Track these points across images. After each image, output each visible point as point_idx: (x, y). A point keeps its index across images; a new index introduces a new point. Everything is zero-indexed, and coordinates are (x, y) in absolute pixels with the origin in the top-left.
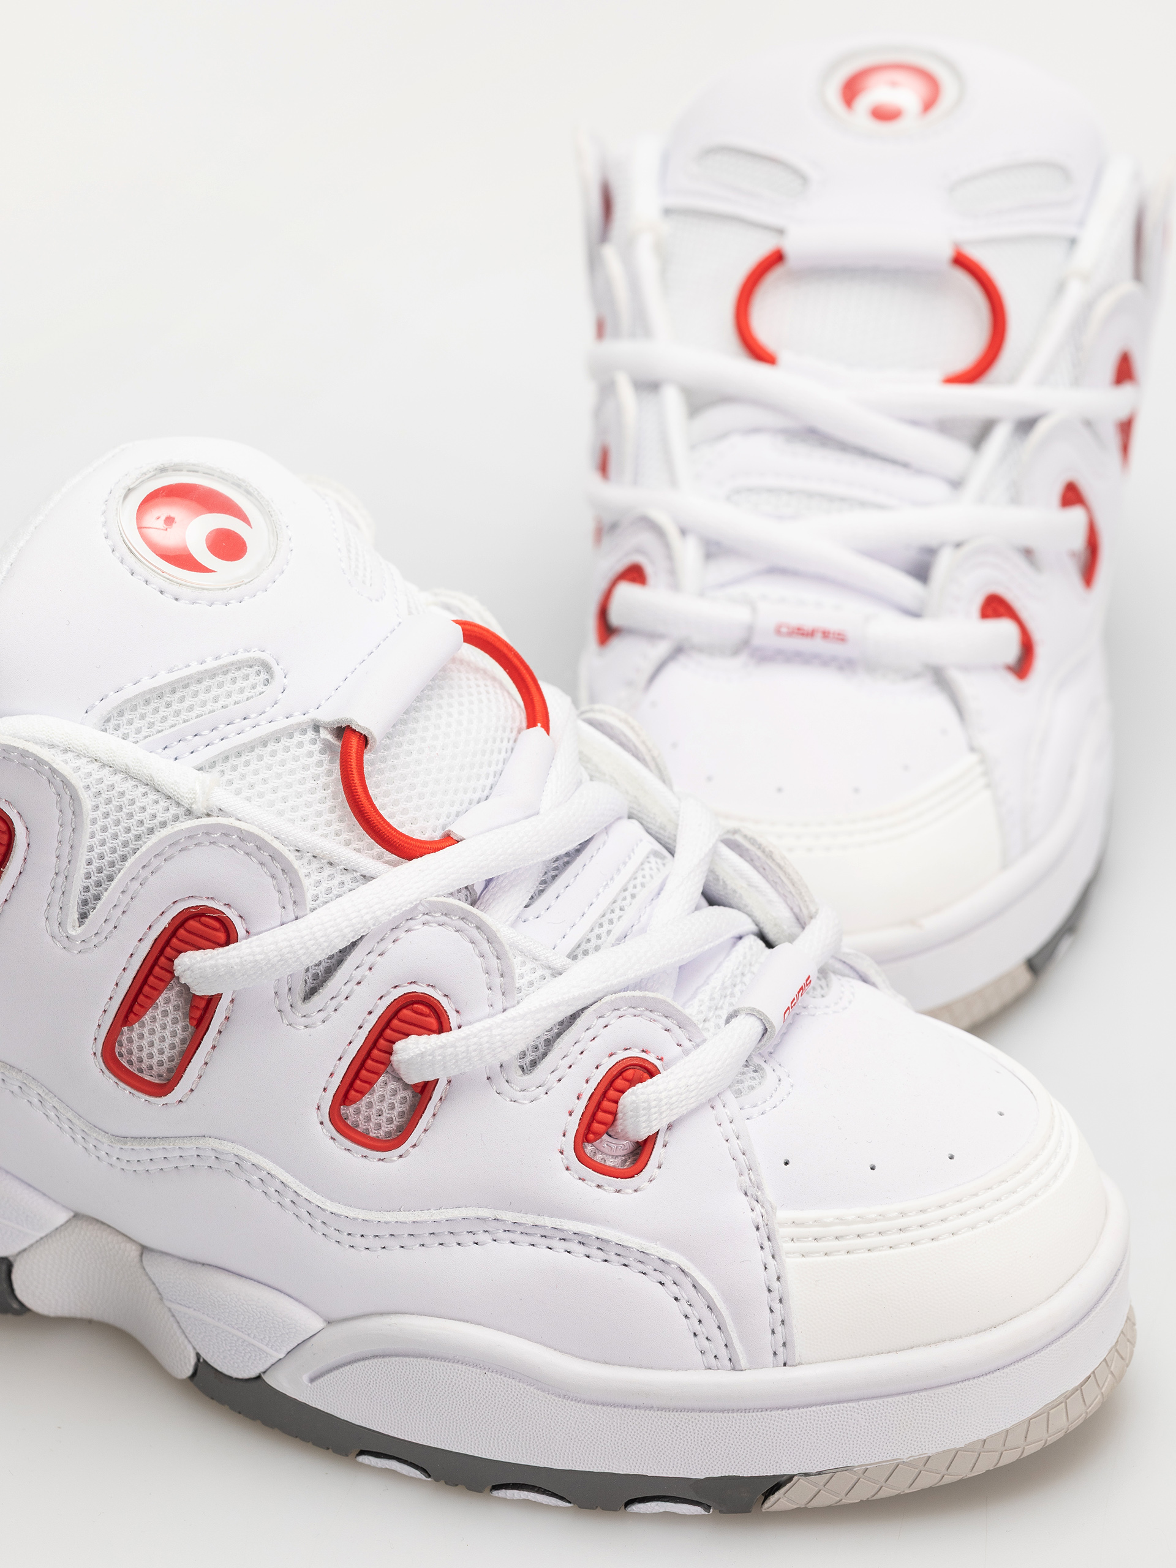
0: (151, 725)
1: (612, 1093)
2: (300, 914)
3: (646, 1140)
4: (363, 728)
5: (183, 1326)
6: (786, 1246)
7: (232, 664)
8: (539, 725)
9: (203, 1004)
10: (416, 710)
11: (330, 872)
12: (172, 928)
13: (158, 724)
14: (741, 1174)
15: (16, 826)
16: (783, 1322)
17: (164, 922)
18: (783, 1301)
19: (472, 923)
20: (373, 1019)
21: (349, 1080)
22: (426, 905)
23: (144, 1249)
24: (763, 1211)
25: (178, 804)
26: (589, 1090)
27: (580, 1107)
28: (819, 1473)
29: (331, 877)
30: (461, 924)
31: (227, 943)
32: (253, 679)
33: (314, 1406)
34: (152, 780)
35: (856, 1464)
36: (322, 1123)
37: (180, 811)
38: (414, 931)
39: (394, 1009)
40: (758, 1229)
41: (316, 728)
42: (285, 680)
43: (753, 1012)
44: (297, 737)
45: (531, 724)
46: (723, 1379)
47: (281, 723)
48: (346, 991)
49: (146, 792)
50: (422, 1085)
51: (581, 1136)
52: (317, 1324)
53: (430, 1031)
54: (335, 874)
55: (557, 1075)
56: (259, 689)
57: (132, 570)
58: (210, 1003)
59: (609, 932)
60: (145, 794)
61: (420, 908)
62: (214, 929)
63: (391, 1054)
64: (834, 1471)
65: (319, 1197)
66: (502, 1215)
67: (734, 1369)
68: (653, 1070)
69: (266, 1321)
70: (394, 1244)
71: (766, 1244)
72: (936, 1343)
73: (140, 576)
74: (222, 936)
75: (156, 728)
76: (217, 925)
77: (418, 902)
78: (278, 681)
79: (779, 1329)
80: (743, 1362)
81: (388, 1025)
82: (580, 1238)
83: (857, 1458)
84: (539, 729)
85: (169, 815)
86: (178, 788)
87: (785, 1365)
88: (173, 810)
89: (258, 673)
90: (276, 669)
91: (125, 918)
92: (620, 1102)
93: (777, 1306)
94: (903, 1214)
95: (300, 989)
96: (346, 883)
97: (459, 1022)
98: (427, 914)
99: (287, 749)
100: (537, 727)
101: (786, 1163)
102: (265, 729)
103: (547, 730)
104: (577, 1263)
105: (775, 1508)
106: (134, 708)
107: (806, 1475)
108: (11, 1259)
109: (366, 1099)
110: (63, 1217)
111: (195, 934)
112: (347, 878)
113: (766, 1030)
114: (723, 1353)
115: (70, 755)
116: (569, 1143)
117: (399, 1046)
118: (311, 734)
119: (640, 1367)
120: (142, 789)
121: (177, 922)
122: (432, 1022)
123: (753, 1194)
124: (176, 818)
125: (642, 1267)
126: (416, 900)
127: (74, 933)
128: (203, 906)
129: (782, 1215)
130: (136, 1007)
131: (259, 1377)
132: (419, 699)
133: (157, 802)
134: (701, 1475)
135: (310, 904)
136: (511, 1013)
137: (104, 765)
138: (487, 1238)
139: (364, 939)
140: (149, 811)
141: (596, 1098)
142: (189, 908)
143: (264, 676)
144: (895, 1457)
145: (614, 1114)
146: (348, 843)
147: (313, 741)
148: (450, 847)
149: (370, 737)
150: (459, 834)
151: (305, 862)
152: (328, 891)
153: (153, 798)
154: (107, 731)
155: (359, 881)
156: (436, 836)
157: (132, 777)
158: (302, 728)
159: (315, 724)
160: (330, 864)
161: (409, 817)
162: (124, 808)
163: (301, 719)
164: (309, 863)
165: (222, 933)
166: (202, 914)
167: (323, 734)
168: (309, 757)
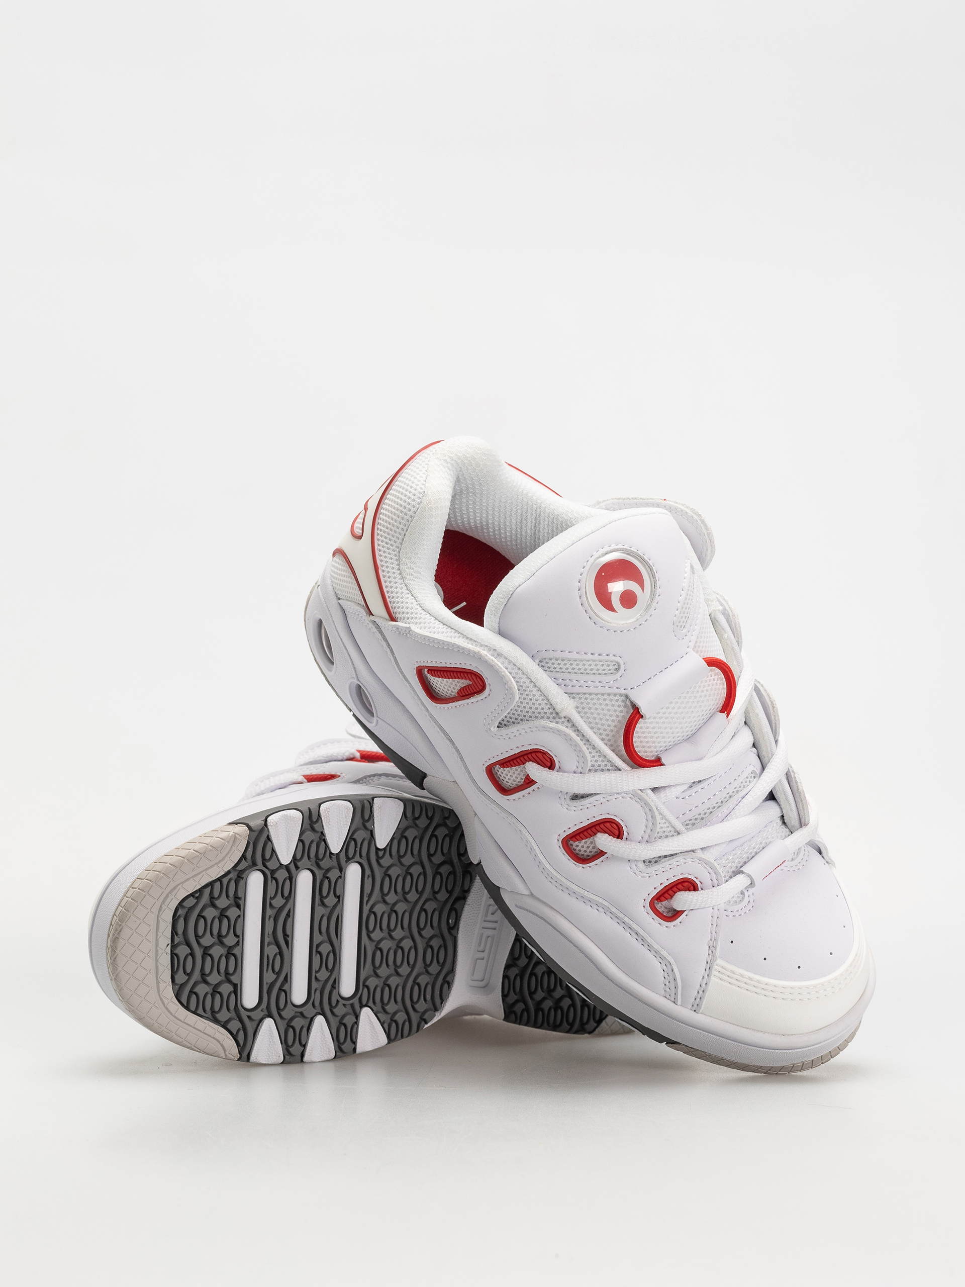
1: (675, 889)
3: (679, 911)
6: (714, 972)
9: (529, 780)
12: (531, 751)
14: (711, 940)
15: (487, 687)
16: (701, 998)
17: (529, 748)
18: (704, 992)
20: (594, 820)
23: (476, 815)
24: (712, 957)
25: (554, 709)
27: (660, 888)
28: (692, 1048)
29: (603, 761)
33: (513, 913)
35: (707, 1052)
36: (558, 840)
39: (604, 821)
40: (707, 963)
41: (626, 699)
43: (749, 876)
44: (617, 697)
46: (668, 1004)
48: (589, 806)
50: (601, 851)
51: (654, 899)
52: (526, 892)
53: (614, 836)
55: (657, 873)
58: (533, 782)
62: (547, 761)
63: (593, 835)
64: (697, 1050)
67: (674, 1003)
68: (696, 888)
70: (567, 892)
71: (708, 969)
79: (698, 1000)
80: (679, 1003)
81: (599, 825)
87: (695, 1011)
92: (676, 894)
93: (701, 992)
94: (767, 984)
95: (570, 795)
97: (627, 838)
100: (723, 714)
101: (732, 942)
103: (727, 716)
104: (632, 940)
107: (686, 1046)
109: (579, 842)
111: (537, 758)
113: (752, 883)
114: (673, 996)
116: (649, 898)
117: (599, 835)
118: (623, 698)
119: (639, 984)
122: (617, 833)
123: (712, 948)
125: (655, 954)
127: (493, 729)
129: (719, 961)
131: (499, 888)
134: (646, 1026)
136: (647, 846)
138: (603, 911)
141: (667, 888)
143: (616, 667)
144: (723, 1057)
145: (672, 897)
147: (623, 701)
148: (657, 767)
149: (644, 717)
150: (663, 761)
151: (595, 751)
152: (599, 766)
153: (546, 702)
154: (541, 664)
155: (613, 768)
156: (653, 758)
157: (541, 691)
158: (621, 695)
159: (627, 696)
160: (605, 756)
161: (648, 745)
162: (531, 702)
163: (622, 691)
164: (596, 752)
165: (549, 764)
166: (544, 753)
167: (628, 703)
168: (619, 706)
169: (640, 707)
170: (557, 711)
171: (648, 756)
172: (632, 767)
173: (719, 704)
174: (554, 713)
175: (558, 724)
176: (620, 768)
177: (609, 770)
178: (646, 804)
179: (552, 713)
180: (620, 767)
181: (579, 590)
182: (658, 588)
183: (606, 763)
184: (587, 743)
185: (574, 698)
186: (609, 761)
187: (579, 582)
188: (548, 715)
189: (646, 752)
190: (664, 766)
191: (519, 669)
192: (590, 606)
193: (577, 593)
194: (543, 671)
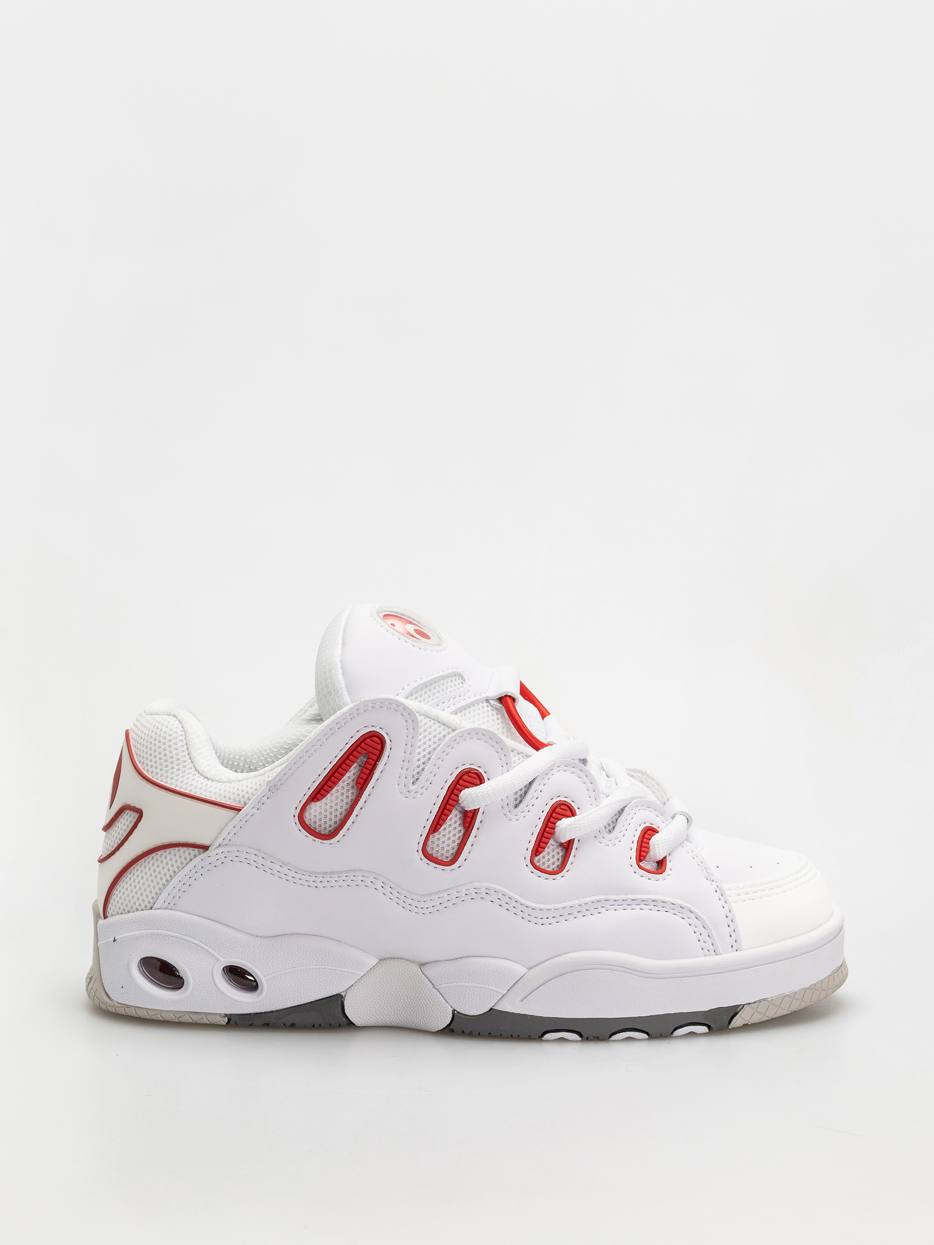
0: (429, 697)
1: (645, 841)
2: (510, 769)
3: (662, 859)
5: (446, 998)
6: (729, 898)
7: (449, 674)
9: (470, 815)
12: (456, 781)
13: (427, 699)
14: (703, 871)
15: (384, 737)
16: (734, 930)
18: (733, 921)
20: (545, 814)
21: (537, 843)
23: (422, 965)
24: (717, 884)
26: (636, 839)
27: (635, 846)
28: (755, 1002)
30: (573, 770)
31: (481, 783)
32: (458, 681)
33: (523, 1013)
34: (437, 716)
35: (769, 997)
36: (527, 865)
37: (450, 730)
38: (555, 774)
39: (553, 808)
40: (716, 892)
41: (487, 701)
43: (682, 813)
44: (481, 704)
46: (712, 959)
47: (473, 699)
48: (531, 802)
50: (568, 842)
51: (638, 860)
52: (524, 970)
53: (567, 816)
54: (516, 755)
55: (623, 833)
56: (461, 685)
58: (475, 812)
61: (556, 764)
62: (475, 778)
63: (554, 829)
64: (760, 1001)
65: (527, 901)
66: (609, 897)
67: (717, 955)
68: (656, 831)
69: (500, 973)
70: (562, 919)
71: (721, 898)
72: (793, 937)
74: (478, 781)
75: (431, 698)
76: (475, 776)
78: (467, 682)
79: (733, 934)
80: (720, 951)
81: (551, 816)
82: (645, 903)
83: (768, 994)
85: (446, 732)
86: (447, 721)
87: (736, 951)
88: (447, 730)
89: (459, 678)
90: (465, 677)
91: (435, 778)
92: (650, 843)
93: (731, 924)
95: (512, 803)
96: (520, 758)
97: (580, 812)
98: (558, 767)
101: (718, 867)
102: (467, 701)
104: (646, 913)
105: (734, 1026)
106: (417, 692)
107: (750, 1004)
108: (343, 994)
109: (547, 850)
110: (375, 961)
111: (467, 782)
112: (520, 756)
114: (712, 948)
116: (634, 861)
117: (557, 825)
118: (485, 704)
119: (678, 958)
120: (433, 722)
121: (459, 777)
122: (569, 813)
123: (710, 878)
124: (449, 733)
125: (674, 911)
126: (546, 765)
127: (412, 788)
128: (468, 768)
129: (724, 886)
130: (441, 821)
131: (491, 1009)
133: (440, 727)
134: (706, 1008)
135: (514, 765)
136: (601, 806)
138: (603, 910)
139: (537, 778)
140: (438, 731)
141: (640, 843)
142: (462, 770)
143: (461, 679)
144: (784, 992)
145: (648, 848)
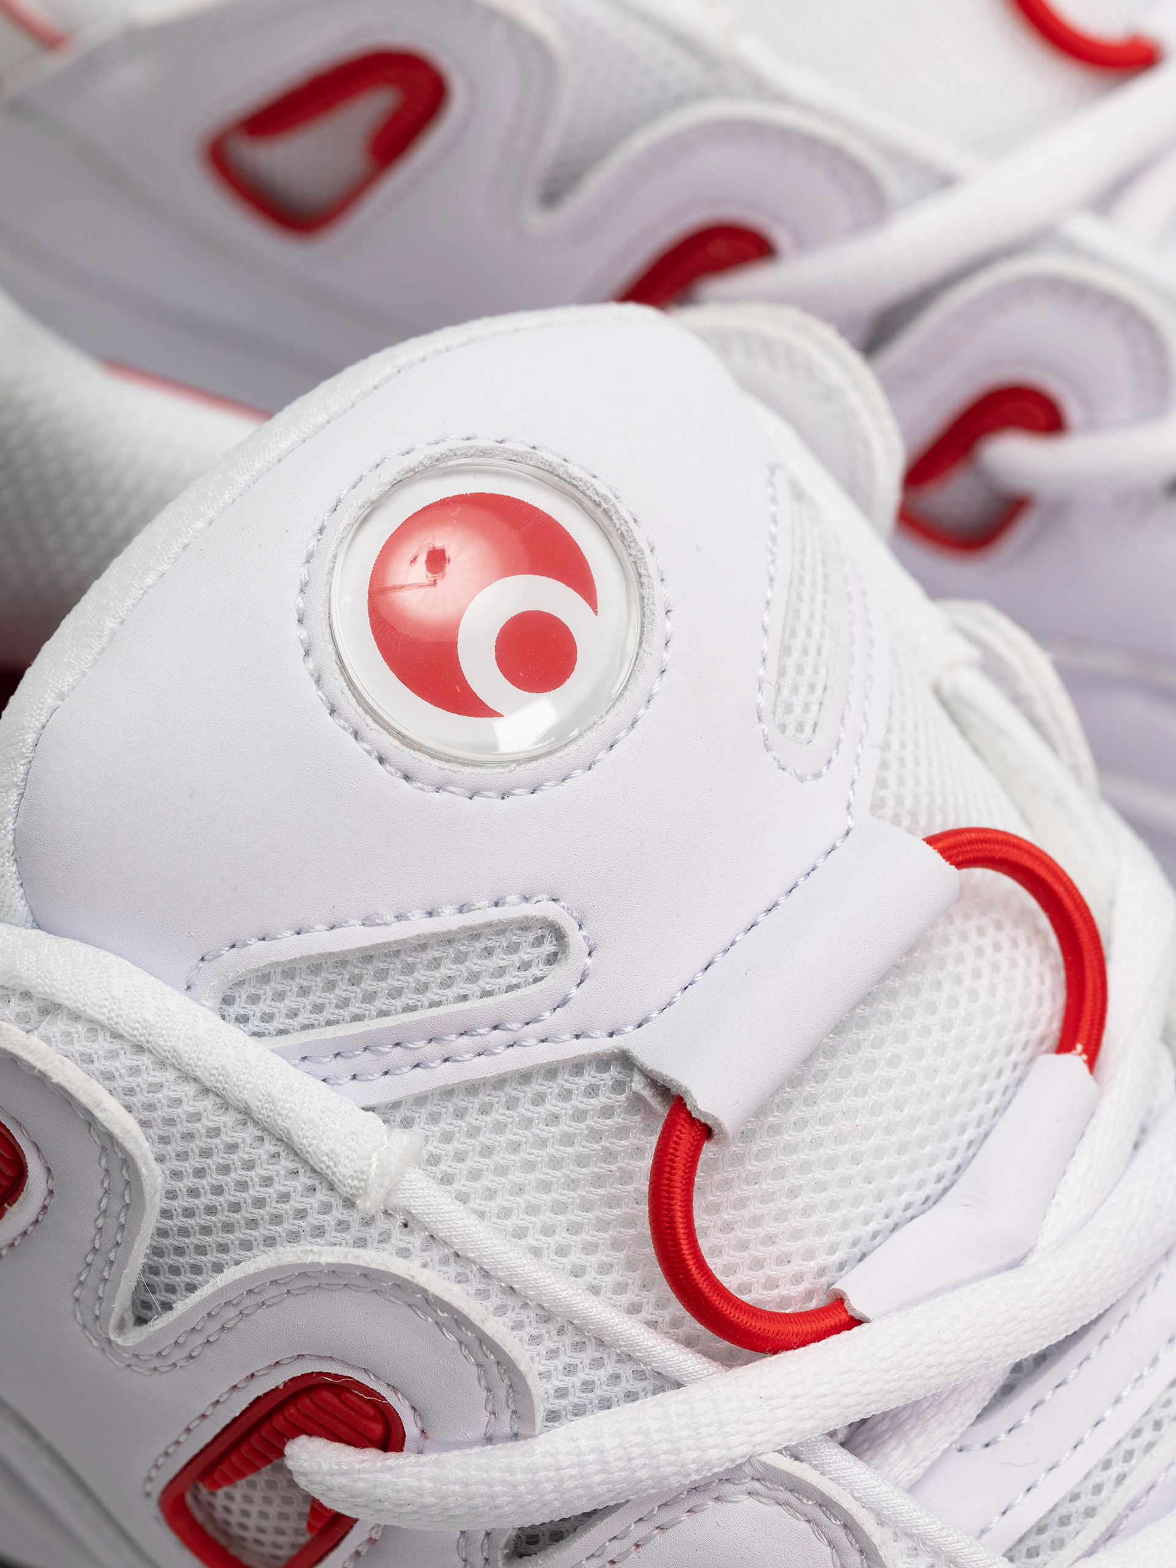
0: (318, 1008)
2: (522, 1431)
4: (706, 1115)
7: (489, 925)
8: (1079, 1047)
10: (830, 1053)
11: (597, 1355)
17: (277, 1379)
19: (836, 1518)
22: (758, 1467)
25: (332, 1187)
29: (597, 1363)
30: (818, 1514)
31: (384, 1447)
32: (526, 953)
34: (290, 1138)
37: (334, 1199)
38: (730, 1505)
42: (588, 961)
45: (1064, 1046)
47: (565, 1047)
49: (278, 1153)
54: (606, 1360)
56: (535, 971)
57: (332, 705)
59: (1121, 1478)
60: (275, 1156)
61: (749, 1468)
73: (346, 721)
74: (377, 1433)
75: (326, 1015)
76: (369, 1409)
77: (744, 1460)
78: (577, 956)
84: (1075, 1060)
85: (314, 1202)
86: (336, 1166)
89: (539, 941)
90: (576, 938)
91: (207, 1350)
96: (623, 1379)
98: (758, 1480)
99: (566, 1095)
102: (532, 1053)
103: (1091, 1063)
115: (145, 1060)
120: (270, 1147)
121: (301, 1387)
126: (744, 1456)
128: (346, 1377)
132: (839, 1029)
133: (293, 1175)
137: (206, 1091)
140: (279, 1187)
142: (321, 1374)
143: (548, 947)
146: (634, 1309)
147: (619, 1086)
148: (834, 1337)
149: (716, 1130)
150: (856, 1304)
151: (553, 1328)
152: (588, 1387)
153: (292, 1165)
154: (234, 1010)
155: (648, 1384)
156: (813, 1305)
157: (256, 1123)
158: (603, 1062)
159: (626, 1061)
160: (601, 1343)
161: (775, 1250)
162: (229, 1180)
163: (604, 1045)
164: (561, 1331)
165: (378, 1429)
166: (342, 1387)
167: (638, 1084)
168: (607, 1111)
169: (686, 1092)
170: (346, 1191)
171: (786, 1300)
172: (729, 1362)
173: (1044, 1019)
174: (336, 1202)
175: (365, 1246)
176: (676, 1375)
177: (631, 1397)
178: (826, 1504)
179: (326, 1208)
180: (673, 1372)
181: (307, 654)
182: (656, 580)
183: (610, 1367)
184: (510, 1301)
185: (407, 1123)
186: (627, 1358)
187: (300, 621)
188: (313, 1219)
189: (772, 1284)
190: (864, 1326)
191: (140, 1049)
192: (370, 710)
193: (303, 669)
194: (252, 1040)
